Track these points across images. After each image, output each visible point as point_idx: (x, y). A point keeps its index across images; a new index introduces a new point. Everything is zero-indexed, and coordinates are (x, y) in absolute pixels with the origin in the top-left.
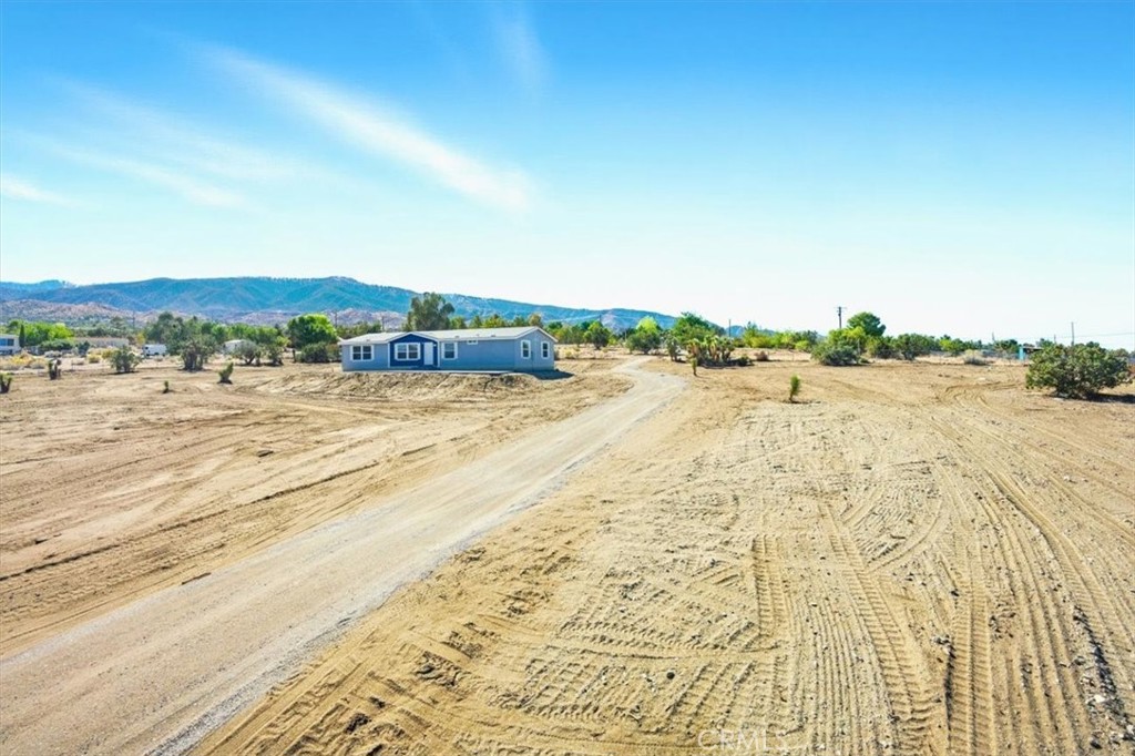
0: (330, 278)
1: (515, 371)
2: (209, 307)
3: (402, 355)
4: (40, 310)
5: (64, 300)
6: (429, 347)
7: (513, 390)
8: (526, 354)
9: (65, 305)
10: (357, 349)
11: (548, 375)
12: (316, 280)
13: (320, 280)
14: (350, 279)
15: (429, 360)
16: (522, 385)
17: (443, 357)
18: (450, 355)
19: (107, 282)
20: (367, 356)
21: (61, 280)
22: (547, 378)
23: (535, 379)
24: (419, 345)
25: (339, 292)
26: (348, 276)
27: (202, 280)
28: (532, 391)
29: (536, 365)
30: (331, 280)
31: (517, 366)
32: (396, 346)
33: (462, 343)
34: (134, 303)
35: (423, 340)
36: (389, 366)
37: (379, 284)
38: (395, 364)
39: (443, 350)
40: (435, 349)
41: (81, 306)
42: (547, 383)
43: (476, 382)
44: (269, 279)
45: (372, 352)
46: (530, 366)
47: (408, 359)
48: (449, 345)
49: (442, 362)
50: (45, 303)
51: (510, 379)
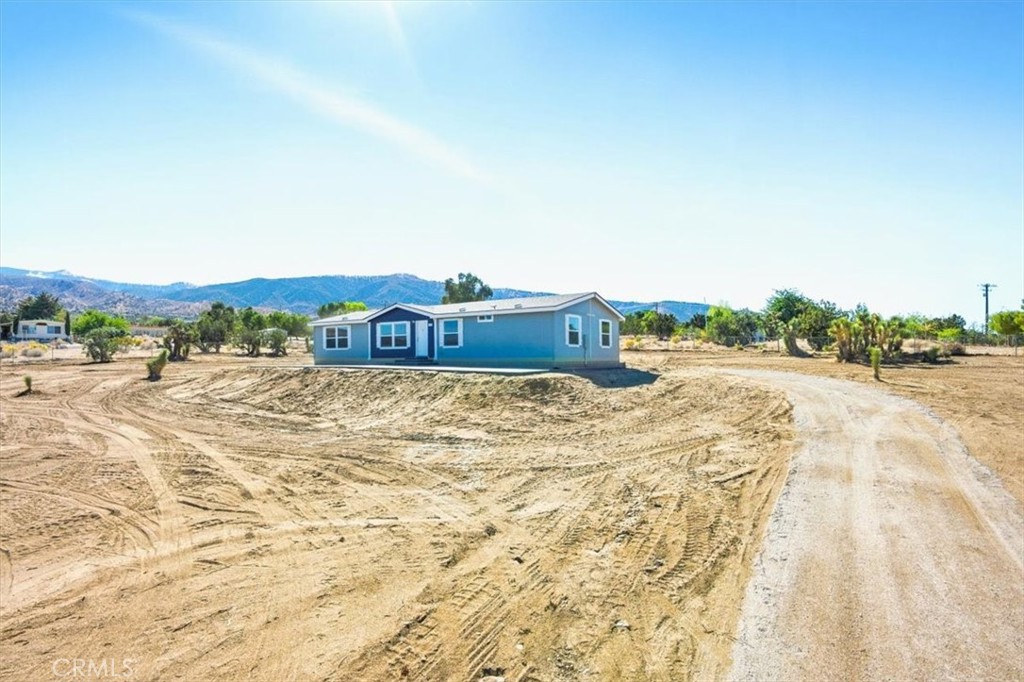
0: (395, 275)
1: (556, 369)
2: (296, 304)
3: (386, 341)
4: (169, 308)
5: (187, 299)
6: (422, 327)
7: (547, 411)
8: (574, 338)
9: (187, 303)
10: (331, 332)
11: (614, 377)
12: (382, 277)
13: (386, 277)
14: (412, 276)
15: (422, 350)
16: (565, 399)
17: (442, 343)
18: (451, 340)
19: (218, 283)
20: (343, 343)
21: (185, 282)
22: (613, 384)
23: (591, 386)
24: (408, 324)
25: (402, 289)
26: (410, 273)
27: (290, 280)
28: (585, 415)
29: (592, 357)
30: (395, 277)
31: (558, 360)
32: (379, 326)
33: (469, 320)
34: (237, 301)
35: (414, 317)
36: (369, 358)
37: (437, 281)
38: (377, 355)
39: (442, 333)
40: (431, 330)
41: (197, 304)
42: (616, 396)
43: (477, 391)
44: (343, 277)
45: (349, 337)
46: (579, 359)
47: (393, 347)
48: (451, 325)
49: (441, 352)
50: (172, 302)
51: (543, 385)
